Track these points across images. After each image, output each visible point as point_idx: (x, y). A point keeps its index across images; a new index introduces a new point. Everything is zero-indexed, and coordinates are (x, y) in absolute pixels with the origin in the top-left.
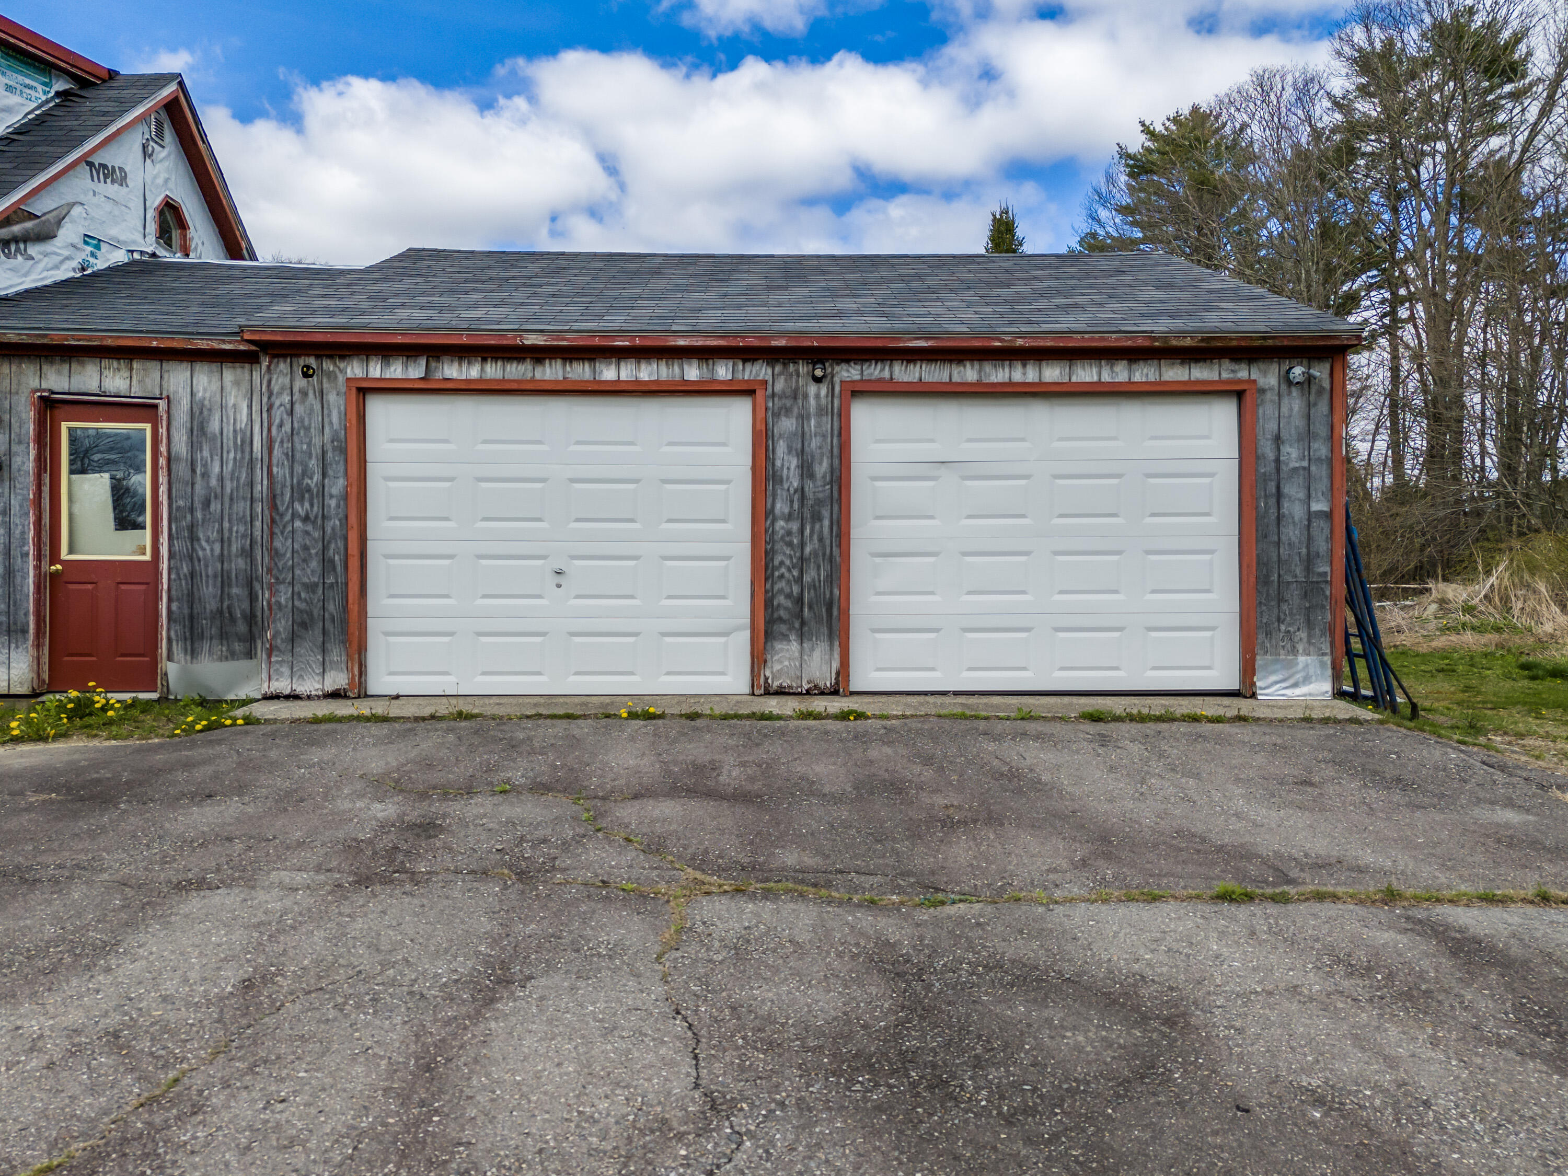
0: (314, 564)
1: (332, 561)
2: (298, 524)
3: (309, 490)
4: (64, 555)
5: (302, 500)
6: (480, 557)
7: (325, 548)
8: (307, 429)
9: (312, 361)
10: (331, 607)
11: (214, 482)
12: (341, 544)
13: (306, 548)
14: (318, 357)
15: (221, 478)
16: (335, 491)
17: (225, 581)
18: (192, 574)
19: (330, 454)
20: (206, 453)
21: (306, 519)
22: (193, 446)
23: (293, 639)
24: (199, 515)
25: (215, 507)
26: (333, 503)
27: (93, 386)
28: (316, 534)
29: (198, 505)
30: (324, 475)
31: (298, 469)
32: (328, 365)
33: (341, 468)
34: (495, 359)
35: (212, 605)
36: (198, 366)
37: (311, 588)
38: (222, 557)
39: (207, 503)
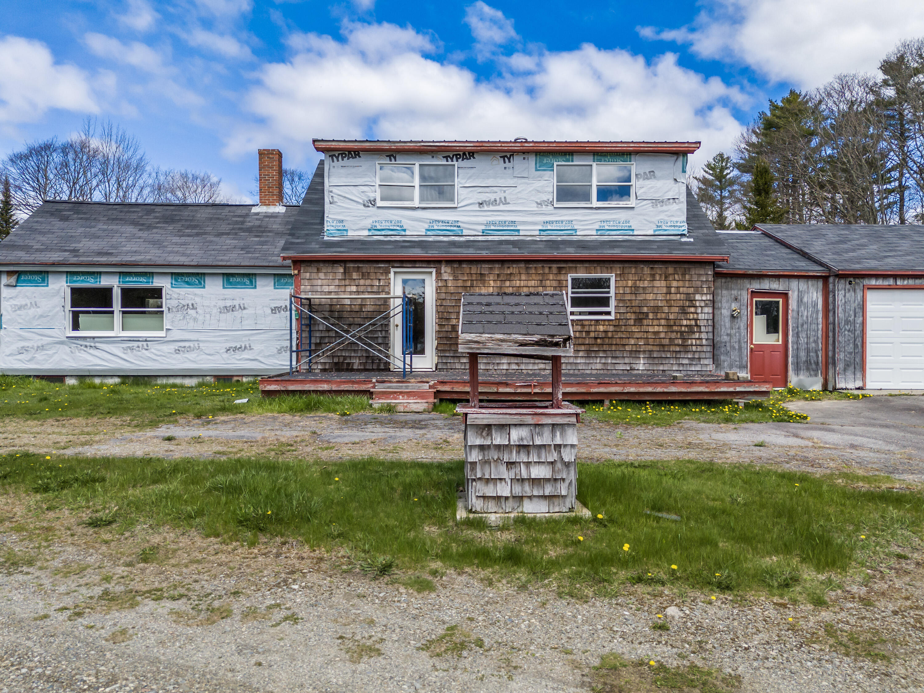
0: (851, 345)
1: (857, 345)
2: (846, 332)
3: (850, 321)
4: (754, 343)
5: (848, 325)
6: (901, 343)
7: (855, 341)
8: (850, 301)
9: (852, 279)
10: (857, 360)
11: (805, 318)
12: (860, 339)
13: (849, 340)
14: (854, 278)
15: (807, 317)
16: (858, 322)
17: (808, 351)
18: (798, 349)
19: (857, 310)
20: (802, 309)
21: (849, 331)
22: (798, 306)
23: (845, 370)
24: (800, 329)
25: (805, 326)
26: (858, 325)
27: (767, 287)
28: (852, 336)
29: (799, 326)
30: (855, 316)
31: (847, 315)
32: (857, 281)
33: (861, 314)
34: (912, 278)
35: (804, 359)
36: (800, 280)
37: (850, 353)
38: (807, 343)
39: (802, 325)
